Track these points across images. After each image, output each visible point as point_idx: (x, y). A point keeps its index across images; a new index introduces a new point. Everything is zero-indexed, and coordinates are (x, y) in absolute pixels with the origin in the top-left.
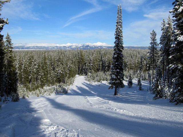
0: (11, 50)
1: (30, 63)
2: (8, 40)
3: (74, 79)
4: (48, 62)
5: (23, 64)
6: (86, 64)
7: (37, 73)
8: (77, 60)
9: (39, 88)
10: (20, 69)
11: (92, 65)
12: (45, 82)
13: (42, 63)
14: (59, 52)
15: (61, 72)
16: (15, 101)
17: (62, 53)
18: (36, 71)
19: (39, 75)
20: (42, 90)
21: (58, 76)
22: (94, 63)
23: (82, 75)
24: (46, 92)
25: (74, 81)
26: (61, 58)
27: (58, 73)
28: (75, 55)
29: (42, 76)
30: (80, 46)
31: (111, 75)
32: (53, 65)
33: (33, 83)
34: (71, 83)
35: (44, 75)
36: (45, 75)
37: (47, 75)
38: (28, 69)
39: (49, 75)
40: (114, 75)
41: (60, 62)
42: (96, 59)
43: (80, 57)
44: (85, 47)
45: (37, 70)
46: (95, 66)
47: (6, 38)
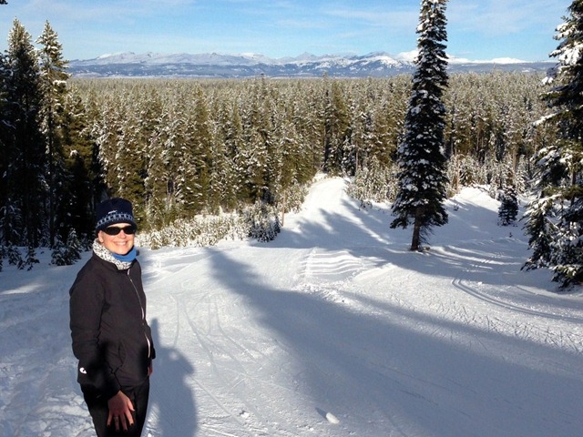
0: (63, 85)
1: (148, 130)
2: (51, 49)
3: (307, 189)
4: (214, 127)
5: (120, 133)
6: (353, 135)
7: (172, 165)
8: (321, 117)
9: (176, 221)
10: (111, 151)
11: (373, 140)
12: (202, 199)
13: (190, 130)
14: (257, 88)
15: (259, 165)
16: (63, 264)
17: (265, 93)
18: (167, 159)
19: (180, 173)
20: (188, 227)
21: (246, 177)
22: (382, 130)
23: (336, 174)
24: (199, 233)
25: (306, 198)
26: (262, 109)
27: (246, 168)
28: (316, 100)
29: (188, 177)
30: (349, 62)
31: (401, 176)
32: (230, 137)
33: (155, 202)
34: (291, 205)
35: (196, 174)
36: (199, 171)
37: (210, 172)
38: (139, 150)
39: (215, 174)
40: (410, 180)
41: (257, 125)
42: (388, 117)
43: (331, 107)
44: (365, 66)
45: (171, 154)
46: (384, 141)
47: (41, 40)
